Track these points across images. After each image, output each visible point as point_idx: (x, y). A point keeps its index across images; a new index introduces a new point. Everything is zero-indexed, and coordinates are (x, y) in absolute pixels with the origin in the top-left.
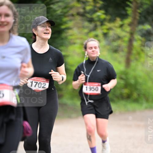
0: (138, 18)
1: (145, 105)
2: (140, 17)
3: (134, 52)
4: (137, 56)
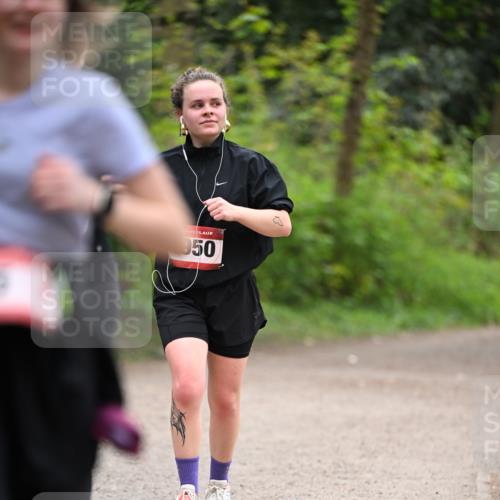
0: (377, 31)
1: (401, 316)
2: (384, 28)
3: (365, 142)
4: (375, 157)
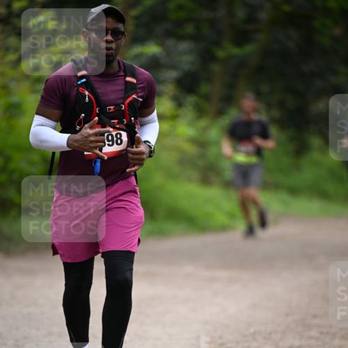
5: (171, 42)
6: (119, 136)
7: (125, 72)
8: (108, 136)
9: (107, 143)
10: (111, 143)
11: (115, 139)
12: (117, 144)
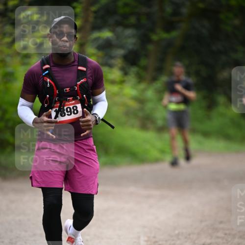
5: (119, 29)
6: (75, 108)
7: (78, 62)
8: (67, 109)
9: (67, 113)
10: (69, 113)
11: (72, 110)
12: (74, 113)
